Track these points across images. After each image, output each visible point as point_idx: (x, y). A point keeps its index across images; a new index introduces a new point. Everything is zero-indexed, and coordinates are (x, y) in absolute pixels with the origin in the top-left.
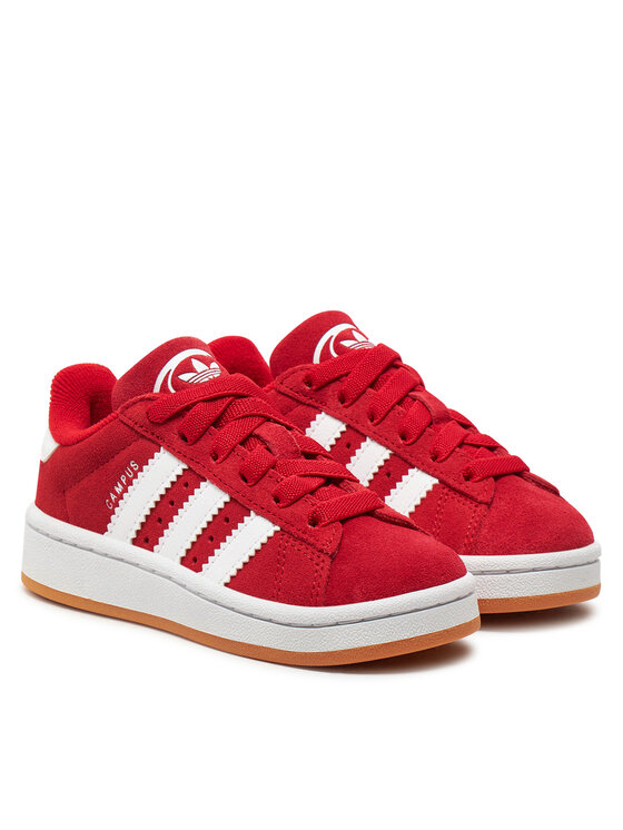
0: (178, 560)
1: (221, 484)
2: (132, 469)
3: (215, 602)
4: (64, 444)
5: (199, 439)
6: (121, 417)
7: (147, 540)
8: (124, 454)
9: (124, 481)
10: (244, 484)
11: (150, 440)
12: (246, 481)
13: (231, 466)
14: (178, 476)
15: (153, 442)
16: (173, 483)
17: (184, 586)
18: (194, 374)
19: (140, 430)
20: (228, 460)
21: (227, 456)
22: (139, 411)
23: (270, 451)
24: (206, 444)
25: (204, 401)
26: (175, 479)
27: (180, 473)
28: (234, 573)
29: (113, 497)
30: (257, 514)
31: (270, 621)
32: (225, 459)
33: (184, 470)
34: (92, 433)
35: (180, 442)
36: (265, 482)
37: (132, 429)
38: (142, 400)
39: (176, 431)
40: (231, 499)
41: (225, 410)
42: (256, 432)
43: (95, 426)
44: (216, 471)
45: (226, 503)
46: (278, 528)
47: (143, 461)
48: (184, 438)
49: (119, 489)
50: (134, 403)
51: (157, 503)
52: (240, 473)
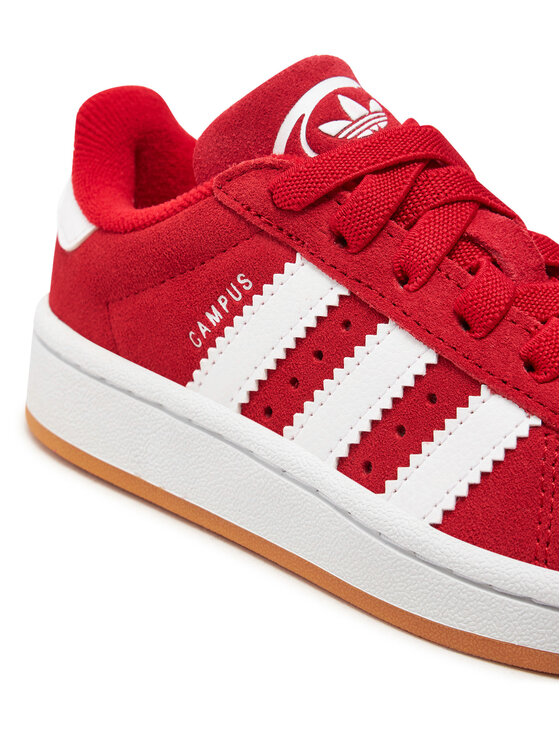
0: (334, 463)
1: (420, 330)
2: (240, 287)
3: (414, 555)
4: (105, 228)
5: (369, 244)
6: (218, 195)
7: (269, 411)
8: (226, 259)
9: (224, 306)
10: (467, 334)
11: (274, 239)
12: (467, 327)
13: (437, 297)
14: (330, 308)
15: (280, 243)
16: (319, 319)
17: (347, 514)
18: (346, 123)
19: (255, 221)
20: (429, 287)
21: (429, 279)
22: (253, 188)
23: (497, 265)
24: (384, 253)
25: (377, 172)
26: (324, 313)
27: (335, 302)
28: (451, 505)
29: (204, 329)
30: (494, 391)
31: (529, 600)
32: (423, 285)
33: (341, 297)
34: (162, 218)
35: (335, 246)
36: (506, 332)
37: (241, 218)
38: (258, 167)
39: (325, 227)
40: (440, 358)
41: (411, 189)
42: (472, 231)
43: (168, 205)
44: (408, 305)
45: (429, 366)
46: (537, 422)
47: (262, 276)
48: (341, 240)
49: (215, 318)
50: (243, 172)
51: (288, 351)
52: (455, 312)
